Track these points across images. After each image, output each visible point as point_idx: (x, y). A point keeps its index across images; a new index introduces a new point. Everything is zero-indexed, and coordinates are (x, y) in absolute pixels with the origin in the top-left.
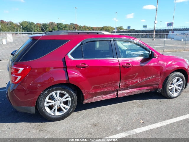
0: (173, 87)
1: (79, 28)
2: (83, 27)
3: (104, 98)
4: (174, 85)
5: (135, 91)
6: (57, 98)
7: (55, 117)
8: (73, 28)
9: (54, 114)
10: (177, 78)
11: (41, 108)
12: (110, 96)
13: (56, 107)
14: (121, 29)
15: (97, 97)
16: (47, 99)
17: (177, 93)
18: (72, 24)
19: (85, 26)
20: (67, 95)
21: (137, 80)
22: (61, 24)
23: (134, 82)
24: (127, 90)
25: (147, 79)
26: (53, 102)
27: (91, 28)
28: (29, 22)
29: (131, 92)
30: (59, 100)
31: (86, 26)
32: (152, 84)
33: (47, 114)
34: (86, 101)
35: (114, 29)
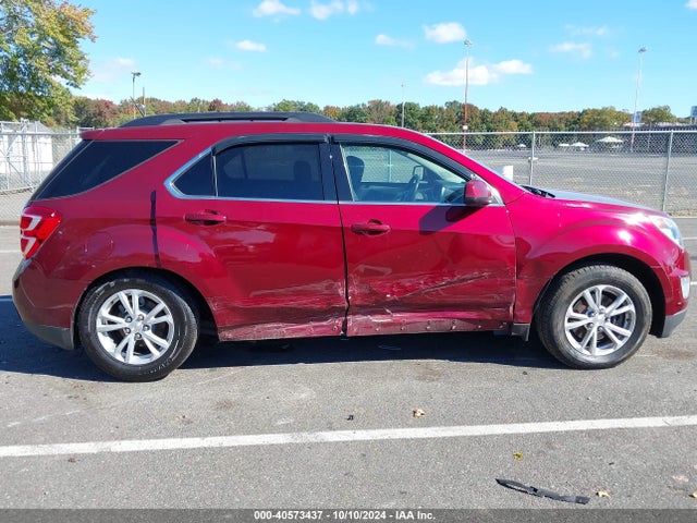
0: (586, 322)
1: (479, 121)
2: (497, 114)
3: (294, 331)
4: (590, 315)
5: (415, 322)
6: (135, 310)
7: (124, 367)
8: (455, 118)
9: (122, 360)
10: (601, 288)
11: (88, 335)
12: (318, 330)
13: (130, 340)
14: (662, 120)
15: (269, 326)
16: (105, 311)
17: (612, 350)
18: (452, 104)
19: (502, 111)
20: (162, 305)
21: (415, 280)
22: (411, 108)
23: (403, 287)
24: (384, 313)
25: (455, 279)
26: (121, 323)
27: (530, 117)
28: (301, 104)
29: (401, 324)
30: (138, 320)
31: (509, 110)
32: (484, 300)
33: (104, 355)
34: (227, 335)
35: (629, 118)
